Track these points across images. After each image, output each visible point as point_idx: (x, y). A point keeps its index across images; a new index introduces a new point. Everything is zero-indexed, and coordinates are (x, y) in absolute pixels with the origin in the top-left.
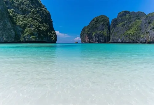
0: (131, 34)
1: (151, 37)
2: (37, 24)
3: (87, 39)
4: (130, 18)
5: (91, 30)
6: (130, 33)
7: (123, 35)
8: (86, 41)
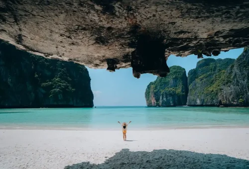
0: (213, 91)
1: (226, 97)
2: (64, 84)
3: (153, 101)
4: (215, 68)
5: (158, 88)
6: (211, 90)
7: (203, 93)
8: (153, 104)
